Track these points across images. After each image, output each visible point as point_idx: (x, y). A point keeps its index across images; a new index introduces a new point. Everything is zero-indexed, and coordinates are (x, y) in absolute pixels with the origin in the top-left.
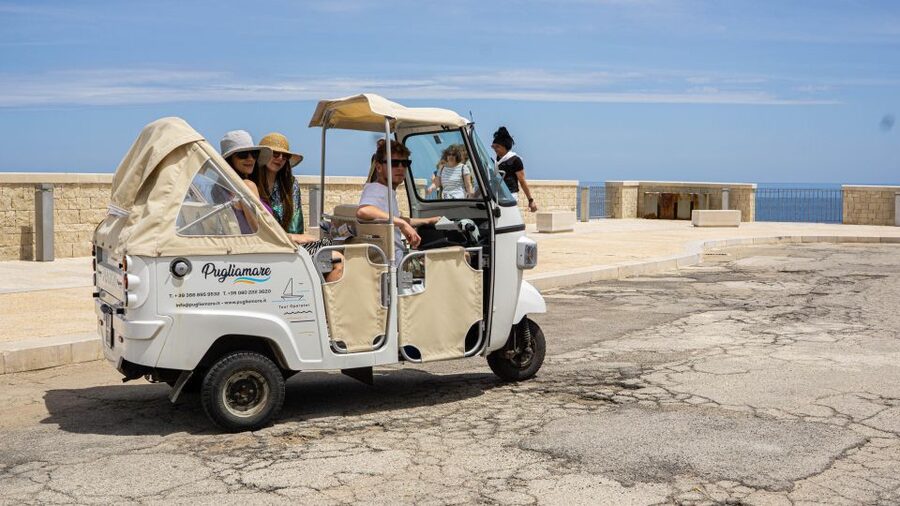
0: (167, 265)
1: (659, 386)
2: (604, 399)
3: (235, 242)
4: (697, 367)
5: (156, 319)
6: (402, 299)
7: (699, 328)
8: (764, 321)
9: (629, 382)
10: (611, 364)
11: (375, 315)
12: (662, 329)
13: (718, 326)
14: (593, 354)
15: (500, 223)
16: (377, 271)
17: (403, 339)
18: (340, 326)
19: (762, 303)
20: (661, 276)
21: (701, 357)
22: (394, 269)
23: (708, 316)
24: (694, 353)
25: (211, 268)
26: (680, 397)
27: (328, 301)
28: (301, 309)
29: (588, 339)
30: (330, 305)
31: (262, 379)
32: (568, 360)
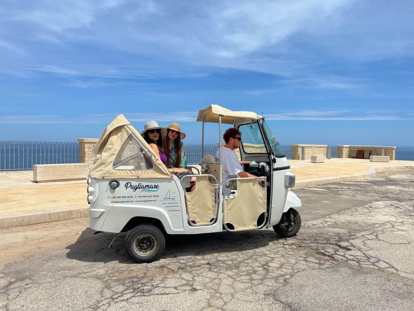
0: (108, 183)
1: (359, 249)
2: (329, 256)
3: (142, 173)
4: (380, 237)
5: (101, 208)
6: (225, 201)
7: (377, 210)
8: (410, 208)
9: (344, 244)
10: (334, 230)
11: (212, 208)
12: (359, 209)
13: (387, 210)
14: (326, 222)
15: (276, 166)
16: (212, 187)
17: (225, 220)
18: (193, 213)
19: (406, 197)
20: (358, 182)
21: (380, 229)
22: (221, 187)
23: (381, 204)
24: (377, 225)
25: (129, 185)
26: (372, 260)
27: (187, 201)
28: (173, 205)
29: (324, 212)
30: (188, 203)
31: (153, 238)
32: (314, 225)
